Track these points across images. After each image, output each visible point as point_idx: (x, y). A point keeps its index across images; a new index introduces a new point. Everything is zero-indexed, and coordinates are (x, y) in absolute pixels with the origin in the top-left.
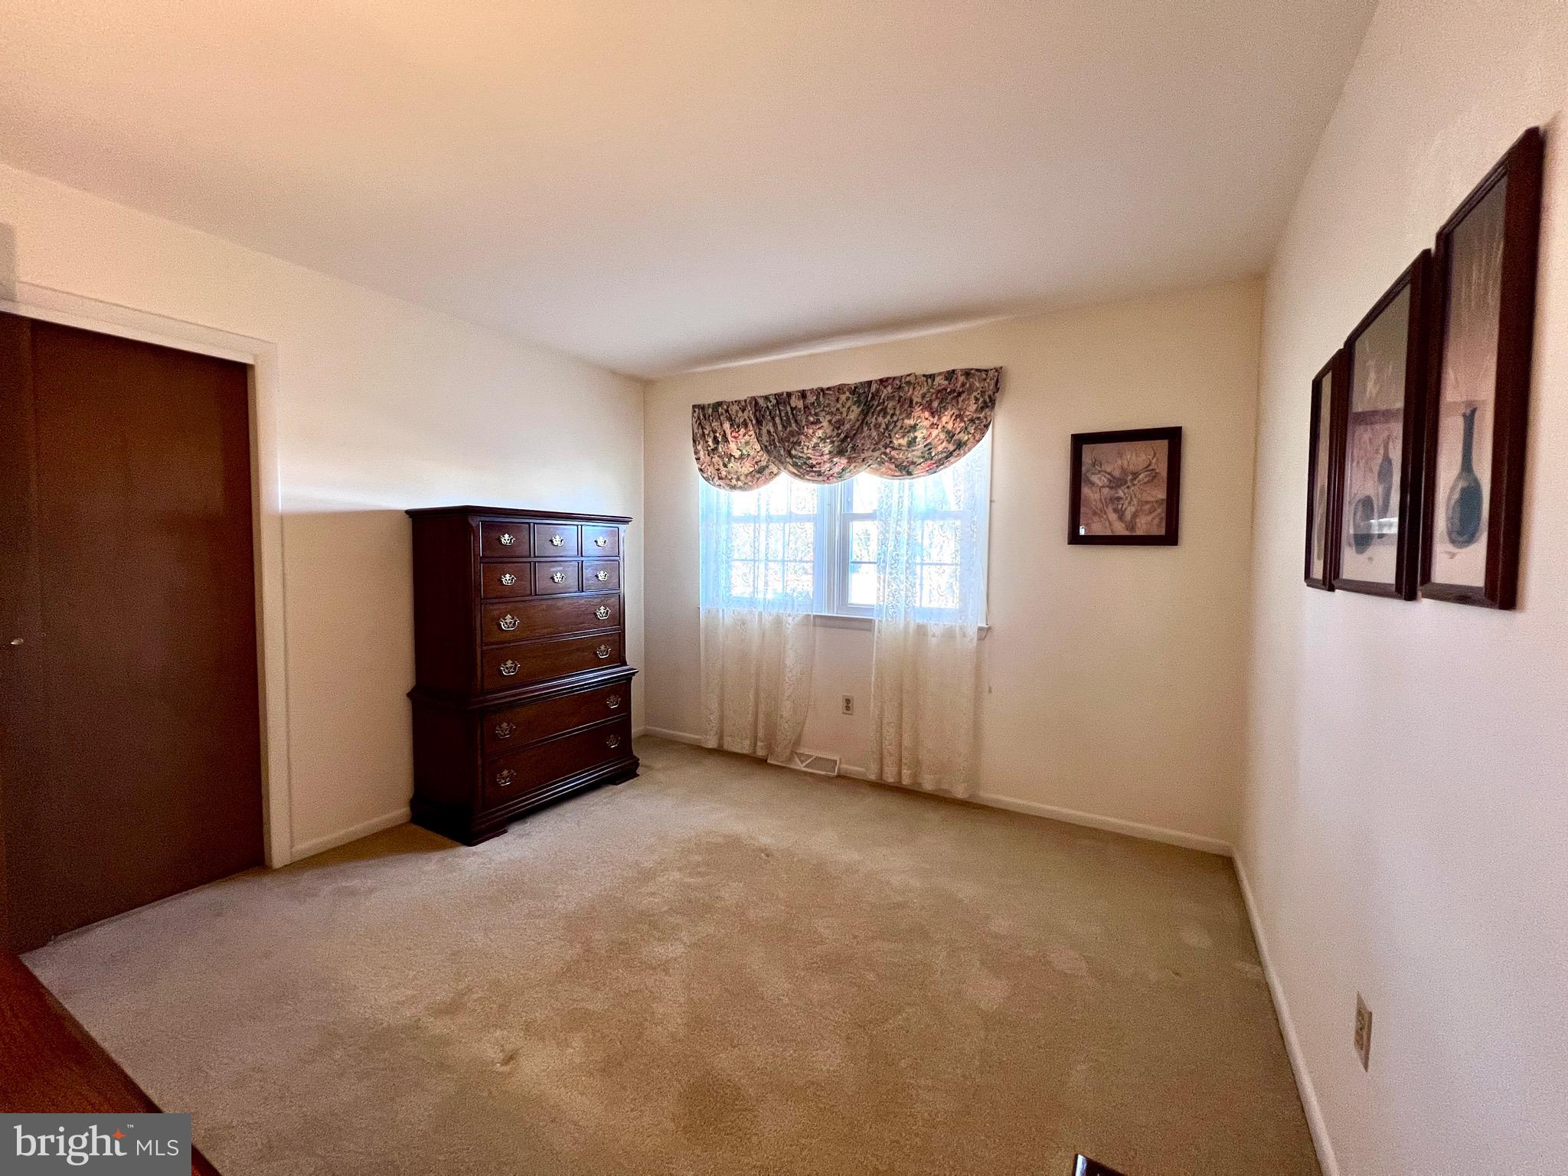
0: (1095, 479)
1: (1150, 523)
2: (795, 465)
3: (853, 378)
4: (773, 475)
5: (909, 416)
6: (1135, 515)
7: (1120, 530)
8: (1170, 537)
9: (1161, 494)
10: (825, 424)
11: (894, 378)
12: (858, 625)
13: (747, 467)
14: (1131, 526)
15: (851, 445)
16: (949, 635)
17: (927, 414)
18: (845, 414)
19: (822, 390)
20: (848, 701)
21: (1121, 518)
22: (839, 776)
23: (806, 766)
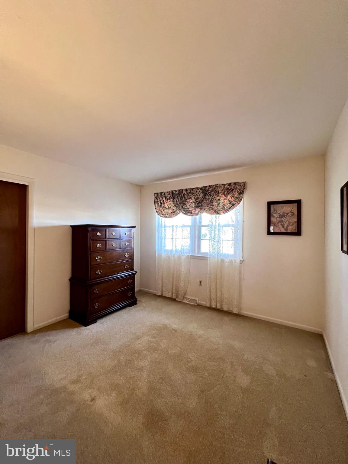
0: (275, 215)
1: (292, 228)
2: (184, 210)
3: (201, 185)
4: (178, 214)
5: (218, 196)
6: (287, 226)
7: (283, 230)
8: (298, 233)
9: (295, 220)
10: (193, 199)
11: (213, 185)
12: (203, 259)
13: (170, 211)
14: (286, 229)
15: (201, 205)
16: (231, 262)
17: (223, 196)
18: (199, 196)
19: (192, 189)
20: (200, 282)
21: (283, 227)
22: (198, 305)
23: (188, 302)
